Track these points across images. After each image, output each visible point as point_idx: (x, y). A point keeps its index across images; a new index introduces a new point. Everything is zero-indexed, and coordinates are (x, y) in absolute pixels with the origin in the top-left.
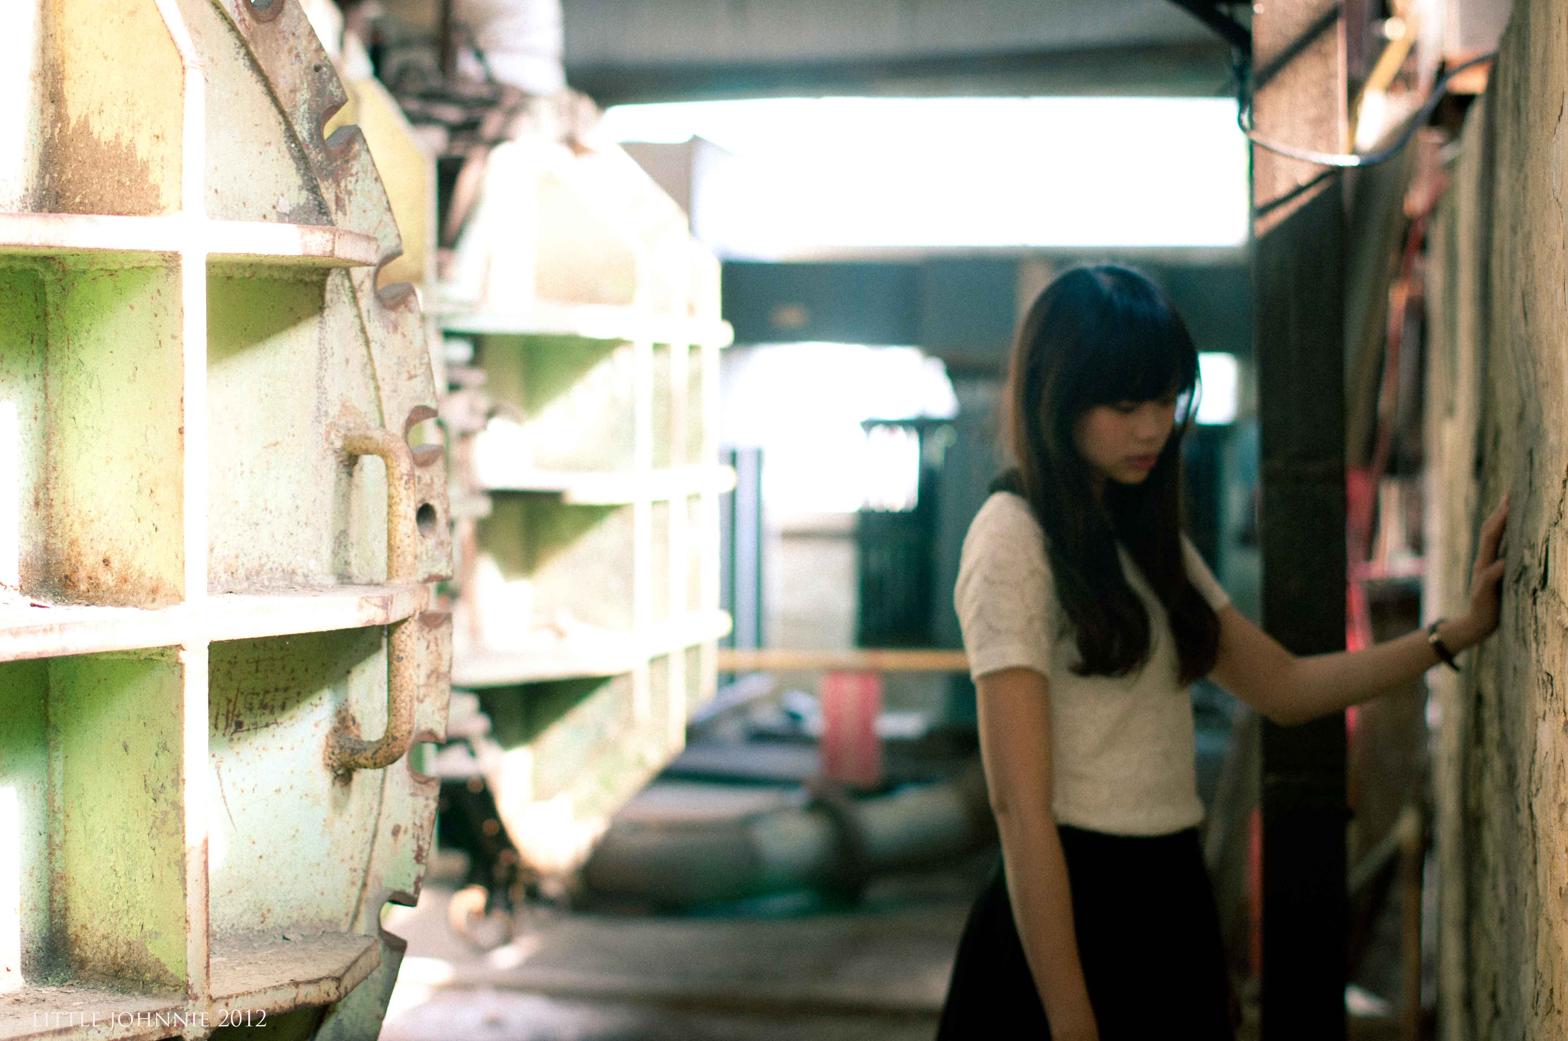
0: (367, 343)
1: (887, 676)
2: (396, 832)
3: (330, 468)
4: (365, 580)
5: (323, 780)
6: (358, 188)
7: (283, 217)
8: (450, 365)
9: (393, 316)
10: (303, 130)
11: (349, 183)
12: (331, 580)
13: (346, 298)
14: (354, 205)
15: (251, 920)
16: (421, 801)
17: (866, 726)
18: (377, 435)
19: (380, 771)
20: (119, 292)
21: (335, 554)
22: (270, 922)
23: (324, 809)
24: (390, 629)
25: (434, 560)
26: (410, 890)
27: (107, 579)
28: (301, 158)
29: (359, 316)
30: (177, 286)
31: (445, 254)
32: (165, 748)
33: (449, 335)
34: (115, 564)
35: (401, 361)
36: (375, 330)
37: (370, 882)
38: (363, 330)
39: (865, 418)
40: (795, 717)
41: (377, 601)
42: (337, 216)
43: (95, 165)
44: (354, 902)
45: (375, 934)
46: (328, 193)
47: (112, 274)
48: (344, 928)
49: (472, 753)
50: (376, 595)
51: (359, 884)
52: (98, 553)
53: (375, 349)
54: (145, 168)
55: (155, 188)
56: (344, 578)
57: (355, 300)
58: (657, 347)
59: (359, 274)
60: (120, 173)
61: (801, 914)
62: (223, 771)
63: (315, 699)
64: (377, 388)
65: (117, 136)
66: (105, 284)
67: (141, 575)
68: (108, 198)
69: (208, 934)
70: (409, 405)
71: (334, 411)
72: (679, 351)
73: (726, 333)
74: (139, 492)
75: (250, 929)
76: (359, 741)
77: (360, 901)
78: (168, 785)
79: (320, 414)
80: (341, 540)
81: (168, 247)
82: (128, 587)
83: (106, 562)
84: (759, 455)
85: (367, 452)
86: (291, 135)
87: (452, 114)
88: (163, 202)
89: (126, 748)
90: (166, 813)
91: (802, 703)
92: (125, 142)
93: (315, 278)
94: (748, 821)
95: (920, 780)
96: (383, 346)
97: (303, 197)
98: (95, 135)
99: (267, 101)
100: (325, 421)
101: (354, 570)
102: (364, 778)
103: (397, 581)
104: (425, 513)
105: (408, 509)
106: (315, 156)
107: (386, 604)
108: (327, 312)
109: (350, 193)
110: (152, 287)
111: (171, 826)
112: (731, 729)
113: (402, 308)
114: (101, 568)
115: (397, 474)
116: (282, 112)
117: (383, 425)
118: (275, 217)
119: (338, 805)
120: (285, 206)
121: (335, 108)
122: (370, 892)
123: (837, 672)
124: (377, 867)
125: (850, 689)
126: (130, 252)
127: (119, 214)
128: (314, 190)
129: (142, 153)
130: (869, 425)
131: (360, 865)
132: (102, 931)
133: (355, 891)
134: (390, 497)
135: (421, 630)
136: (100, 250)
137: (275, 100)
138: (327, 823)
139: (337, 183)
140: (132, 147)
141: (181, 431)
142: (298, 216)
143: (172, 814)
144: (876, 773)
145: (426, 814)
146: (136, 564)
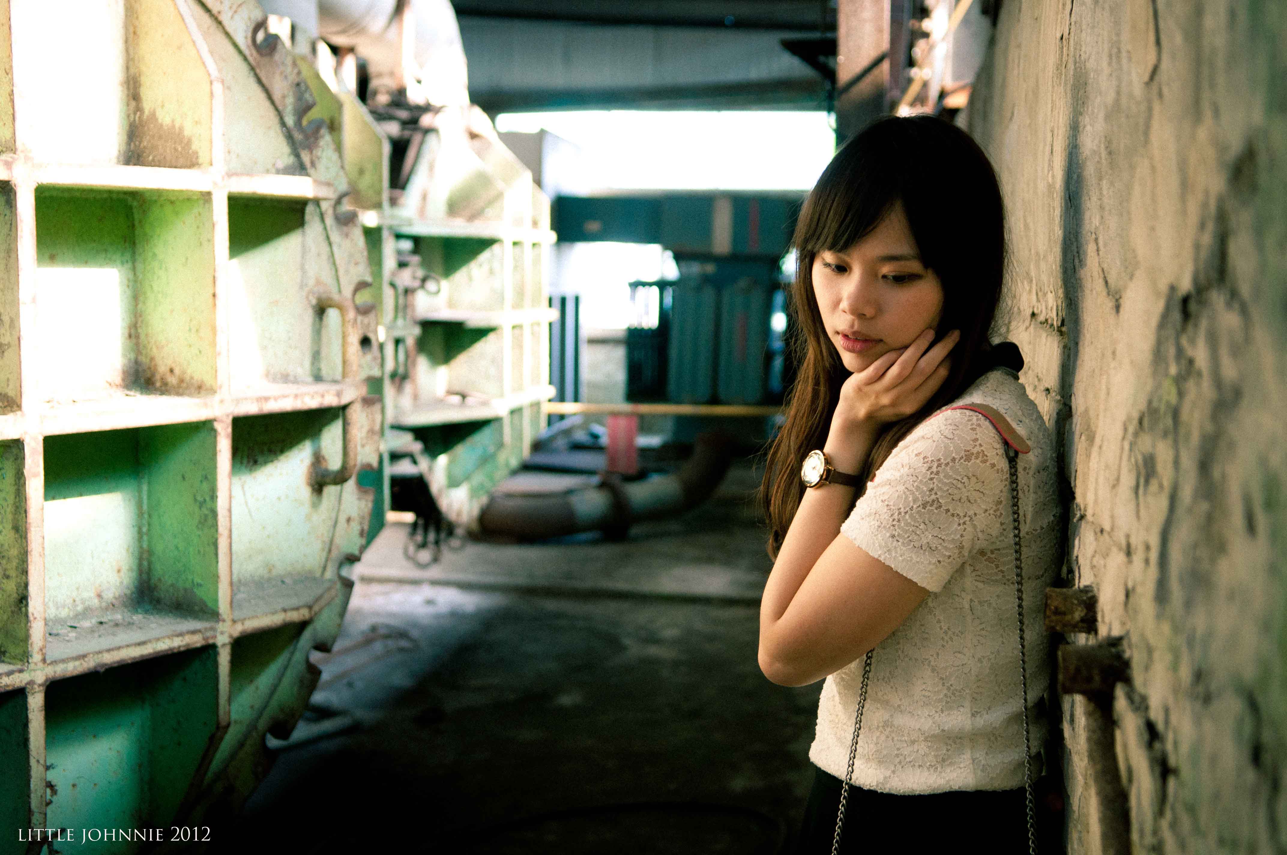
0: (330, 244)
1: (642, 417)
2: (349, 520)
3: (309, 316)
4: (330, 379)
5: (306, 492)
6: (324, 154)
7: (278, 172)
8: (399, 252)
9: (345, 229)
10: (290, 121)
11: (318, 152)
12: (310, 379)
13: (317, 219)
14: (321, 166)
15: (263, 572)
16: (363, 504)
17: (630, 441)
18: (336, 297)
19: (338, 487)
20: (177, 213)
21: (313, 364)
22: (274, 573)
23: (306, 508)
24: (344, 408)
25: (371, 368)
26: (356, 552)
27: (172, 380)
28: (289, 137)
29: (325, 228)
30: (211, 210)
31: (397, 192)
32: (206, 478)
33: (399, 236)
34: (177, 371)
35: (351, 256)
36: (335, 237)
37: (334, 548)
38: (328, 238)
39: (633, 280)
40: (595, 437)
41: (334, 392)
42: (311, 171)
43: (160, 137)
44: (323, 560)
45: (336, 578)
46: (306, 157)
47: (172, 202)
48: (318, 574)
49: (415, 462)
50: (335, 388)
51: (327, 550)
52: (166, 365)
53: (335, 248)
54: (189, 142)
55: (196, 153)
56: (318, 378)
57: (322, 219)
58: (515, 244)
59: (324, 205)
60: (175, 143)
61: (594, 543)
62: (246, 488)
63: (300, 446)
64: (336, 271)
65: (173, 121)
66: (168, 209)
67: (192, 378)
68: (168, 158)
69: (231, 584)
70: (355, 280)
71: (311, 282)
72: (527, 246)
73: (553, 236)
74: (190, 330)
75: (262, 577)
76: (327, 470)
77: (327, 560)
78: (208, 499)
79: (302, 286)
80: (316, 356)
81: (205, 189)
82: (184, 385)
83: (172, 371)
84: (577, 299)
85: (330, 306)
86: (283, 124)
87: (404, 114)
88: (201, 160)
89: (184, 478)
90: (206, 516)
91: (598, 429)
92: (177, 125)
93: (299, 207)
94: (569, 492)
95: (660, 471)
96: (340, 246)
97: (291, 160)
98: (160, 121)
99: (267, 104)
100: (306, 289)
101: (324, 373)
102: (330, 491)
103: (347, 380)
104: (365, 342)
105: (354, 339)
106: (298, 136)
107: (339, 394)
108: (306, 226)
109: (319, 158)
110: (195, 211)
111: (210, 522)
112: (561, 443)
113: (350, 225)
114: (168, 374)
115: (347, 319)
116: (276, 109)
117: (340, 291)
118: (274, 170)
119: (315, 505)
120: (281, 164)
121: (309, 108)
122: (334, 553)
123: (615, 415)
124: (337, 541)
125: (622, 423)
126: (182, 191)
127: (176, 167)
128: (297, 156)
129: (187, 133)
130: (636, 285)
131: (327, 540)
132: (170, 582)
133: (324, 554)
134: (344, 333)
135: (363, 406)
136: (164, 190)
137: (273, 102)
138: (308, 517)
139: (311, 152)
140: (181, 129)
141: (214, 295)
142: (288, 171)
143: (210, 516)
144: (634, 467)
145: (366, 510)
146: (189, 371)
